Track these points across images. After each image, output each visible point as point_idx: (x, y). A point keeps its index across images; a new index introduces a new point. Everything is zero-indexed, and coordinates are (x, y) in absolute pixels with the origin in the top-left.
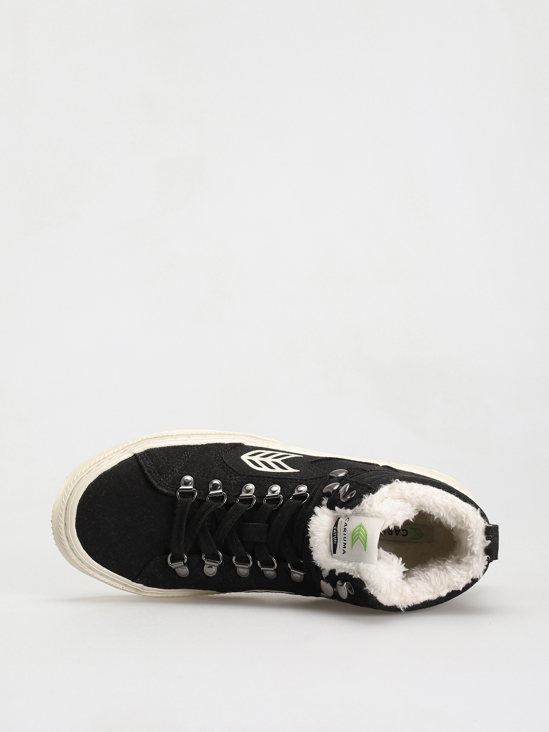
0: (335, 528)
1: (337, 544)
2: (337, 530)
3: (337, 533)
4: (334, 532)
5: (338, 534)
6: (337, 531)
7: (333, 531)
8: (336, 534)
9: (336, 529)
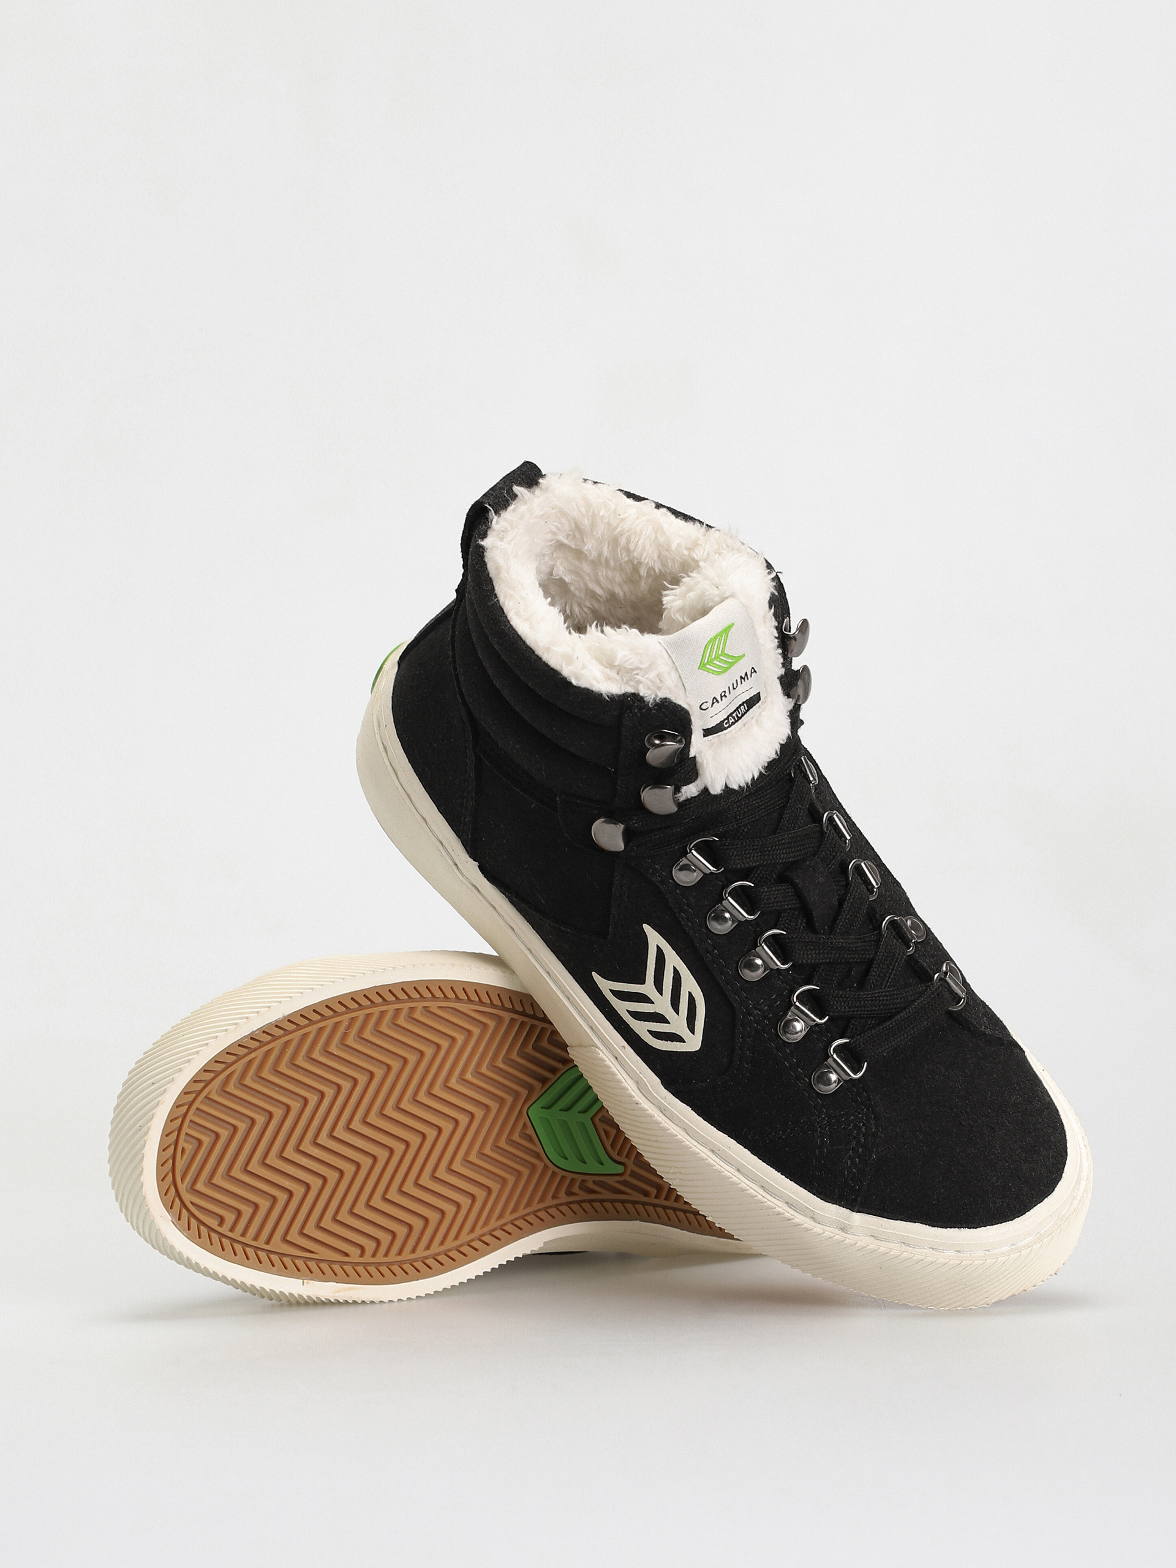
0: (726, 724)
1: (747, 702)
2: (727, 718)
3: (731, 715)
4: (733, 720)
5: (732, 711)
6: (728, 716)
7: (733, 724)
8: (734, 715)
9: (726, 721)
